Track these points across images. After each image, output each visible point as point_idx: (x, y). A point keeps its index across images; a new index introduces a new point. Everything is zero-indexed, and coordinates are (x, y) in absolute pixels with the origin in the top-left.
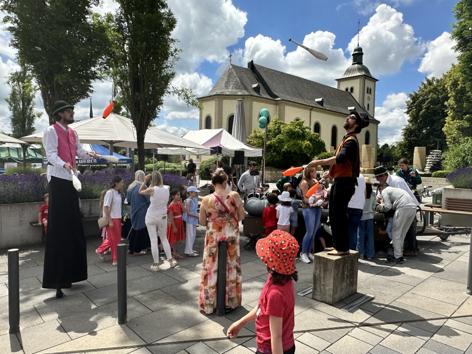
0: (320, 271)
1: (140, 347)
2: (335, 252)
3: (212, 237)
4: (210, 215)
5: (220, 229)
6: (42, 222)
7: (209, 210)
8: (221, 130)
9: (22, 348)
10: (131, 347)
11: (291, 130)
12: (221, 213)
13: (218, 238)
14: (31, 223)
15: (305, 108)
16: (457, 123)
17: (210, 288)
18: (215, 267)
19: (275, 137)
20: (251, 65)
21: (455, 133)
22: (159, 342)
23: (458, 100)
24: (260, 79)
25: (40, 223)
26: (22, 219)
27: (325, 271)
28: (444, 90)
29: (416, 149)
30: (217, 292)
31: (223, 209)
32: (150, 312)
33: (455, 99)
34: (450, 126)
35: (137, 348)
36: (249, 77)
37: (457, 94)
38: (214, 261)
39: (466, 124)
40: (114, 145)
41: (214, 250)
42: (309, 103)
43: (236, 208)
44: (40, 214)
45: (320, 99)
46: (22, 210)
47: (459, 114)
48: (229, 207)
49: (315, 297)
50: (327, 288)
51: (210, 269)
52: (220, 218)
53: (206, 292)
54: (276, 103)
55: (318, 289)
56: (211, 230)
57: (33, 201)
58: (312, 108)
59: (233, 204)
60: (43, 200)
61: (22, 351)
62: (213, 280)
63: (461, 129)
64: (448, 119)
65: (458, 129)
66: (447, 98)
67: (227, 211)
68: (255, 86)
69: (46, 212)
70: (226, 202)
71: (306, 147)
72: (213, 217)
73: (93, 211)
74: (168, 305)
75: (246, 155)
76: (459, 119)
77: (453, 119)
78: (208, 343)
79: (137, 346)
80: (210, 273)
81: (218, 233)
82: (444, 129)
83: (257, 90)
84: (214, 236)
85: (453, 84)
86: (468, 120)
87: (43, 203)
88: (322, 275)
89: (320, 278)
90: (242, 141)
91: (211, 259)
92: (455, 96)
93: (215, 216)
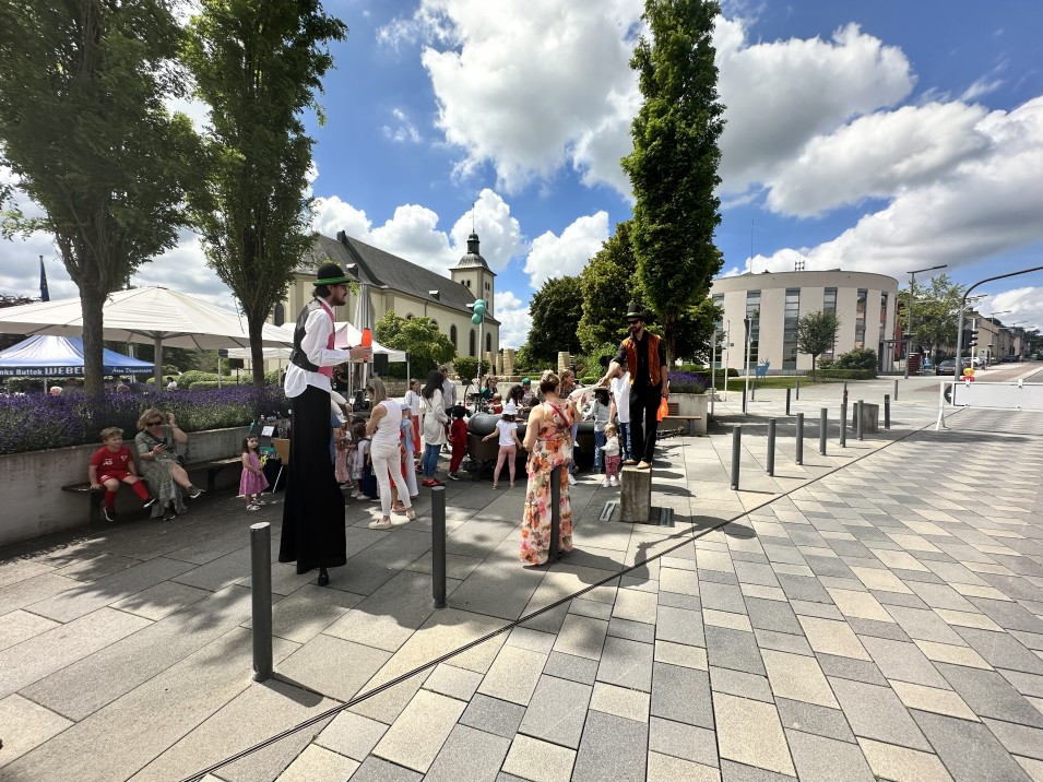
0: (631, 488)
3: (545, 462)
4: (545, 430)
5: (556, 449)
6: (99, 481)
7: (545, 425)
8: (345, 323)
9: (323, 696)
10: (500, 632)
11: (414, 329)
12: (560, 428)
14: (67, 489)
15: (420, 302)
16: (593, 328)
17: (544, 528)
18: (549, 502)
19: (392, 336)
20: (342, 236)
21: (591, 338)
22: (526, 614)
23: (594, 305)
24: (356, 257)
25: (95, 485)
26: (43, 482)
27: (637, 487)
28: (579, 292)
29: (560, 354)
31: (562, 423)
32: (460, 582)
33: (592, 303)
34: (584, 331)
35: (508, 631)
36: (340, 253)
37: (593, 297)
38: (546, 493)
39: (601, 329)
41: (548, 478)
42: (423, 295)
45: (436, 292)
46: (43, 465)
47: (594, 320)
48: (568, 419)
50: (641, 506)
51: (542, 504)
52: (557, 435)
53: (537, 535)
54: (382, 292)
56: (544, 450)
57: (68, 446)
58: (427, 302)
61: (325, 699)
62: (546, 519)
63: (597, 334)
64: (580, 323)
65: (594, 334)
66: (582, 301)
67: (566, 424)
68: (351, 266)
69: (108, 463)
70: (565, 412)
71: (435, 351)
72: (548, 434)
74: (473, 568)
76: (594, 323)
77: (587, 322)
79: (507, 628)
80: (543, 510)
81: (555, 455)
82: (577, 334)
83: (353, 272)
84: (549, 459)
85: (589, 287)
86: (604, 325)
87: (100, 447)
88: (633, 492)
89: (631, 497)
91: (541, 491)
92: (591, 301)
93: (551, 431)
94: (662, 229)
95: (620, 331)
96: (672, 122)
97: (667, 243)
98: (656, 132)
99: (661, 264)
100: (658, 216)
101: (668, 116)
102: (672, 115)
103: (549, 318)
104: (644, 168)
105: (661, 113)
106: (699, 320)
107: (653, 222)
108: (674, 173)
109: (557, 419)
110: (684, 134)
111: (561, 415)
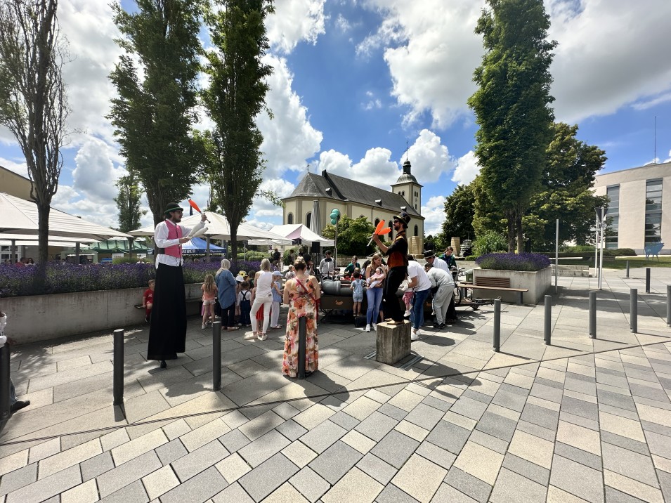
0: (381, 338)
1: (233, 409)
2: (393, 322)
3: (294, 314)
5: (300, 307)
7: (292, 292)
8: (300, 225)
9: (125, 418)
10: (224, 411)
12: (301, 294)
13: (299, 315)
14: (136, 306)
15: (369, 208)
16: (482, 219)
17: (293, 356)
18: (297, 338)
20: (325, 173)
21: (480, 227)
22: (249, 404)
23: (482, 202)
24: (331, 184)
25: (144, 306)
26: (128, 303)
27: (385, 337)
28: (471, 194)
29: (453, 239)
30: (299, 359)
31: (303, 291)
32: (241, 379)
33: (480, 201)
34: (477, 221)
35: (230, 411)
36: (322, 183)
37: (481, 197)
38: (295, 333)
39: (488, 220)
40: (211, 238)
41: (296, 324)
42: (370, 203)
43: (314, 290)
44: (144, 297)
45: (379, 201)
46: (128, 295)
47: (483, 212)
48: (308, 289)
49: (378, 359)
50: (388, 352)
51: (292, 340)
52: (301, 298)
53: (290, 359)
54: (345, 203)
55: (381, 353)
56: (293, 307)
57: (137, 287)
58: (373, 208)
59: (311, 286)
60: (148, 285)
61: (125, 420)
62: (295, 350)
63: (484, 224)
64: (475, 216)
65: (483, 224)
66: (473, 200)
67: (306, 292)
68: (328, 189)
69: (151, 296)
70: (306, 285)
72: (294, 297)
73: (192, 294)
74: (257, 372)
75: (322, 245)
76: (483, 216)
77: (479, 216)
78: (292, 402)
80: (293, 344)
81: (299, 310)
82: (472, 224)
83: (329, 193)
84: (296, 313)
85: (477, 190)
86: (490, 217)
87: (148, 288)
88: (383, 341)
89: (382, 344)
90: (318, 234)
91: (293, 332)
92: (479, 199)
93: (296, 296)
94: (496, 145)
95: (502, 221)
96: (506, 65)
97: (501, 155)
98: (492, 74)
99: (496, 172)
100: (493, 136)
101: (501, 61)
102: (506, 59)
103: (458, 214)
104: (482, 102)
105: (496, 59)
106: (576, 209)
107: (489, 140)
108: (506, 102)
109: (299, 288)
110: (514, 71)
111: (303, 286)
